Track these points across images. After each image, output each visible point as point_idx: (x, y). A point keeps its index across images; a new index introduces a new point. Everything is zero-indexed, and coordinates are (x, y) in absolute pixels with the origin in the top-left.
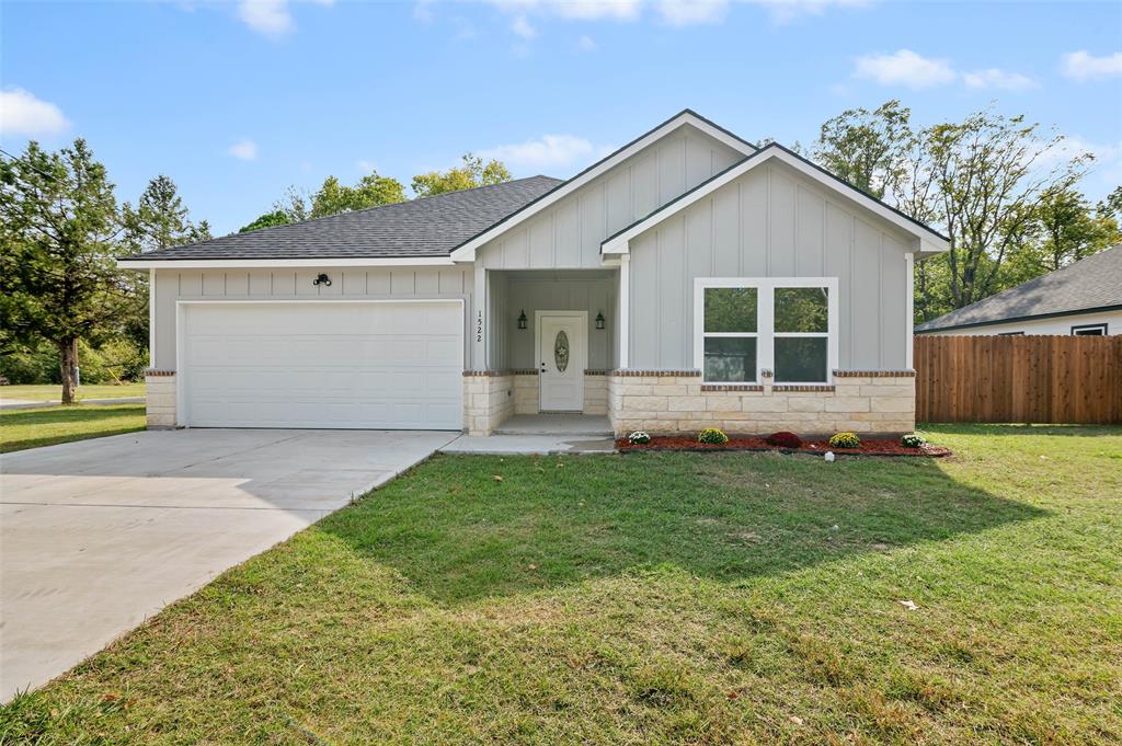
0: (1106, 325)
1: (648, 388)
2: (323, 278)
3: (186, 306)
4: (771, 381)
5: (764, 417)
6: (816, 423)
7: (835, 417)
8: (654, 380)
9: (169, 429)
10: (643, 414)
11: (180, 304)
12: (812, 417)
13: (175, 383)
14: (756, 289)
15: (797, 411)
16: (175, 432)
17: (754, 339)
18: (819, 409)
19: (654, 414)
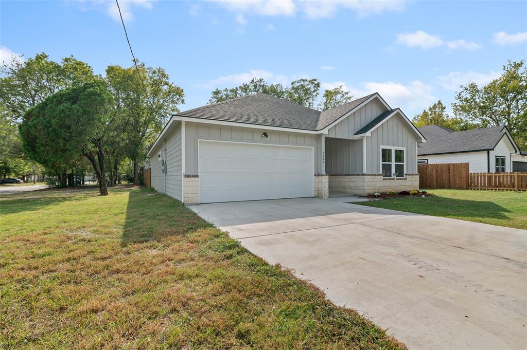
0: (427, 160)
1: (372, 179)
3: (202, 142)
4: (395, 177)
5: (395, 187)
8: (373, 177)
10: (371, 188)
11: (200, 141)
13: (198, 181)
14: (391, 150)
17: (391, 164)
19: (373, 188)
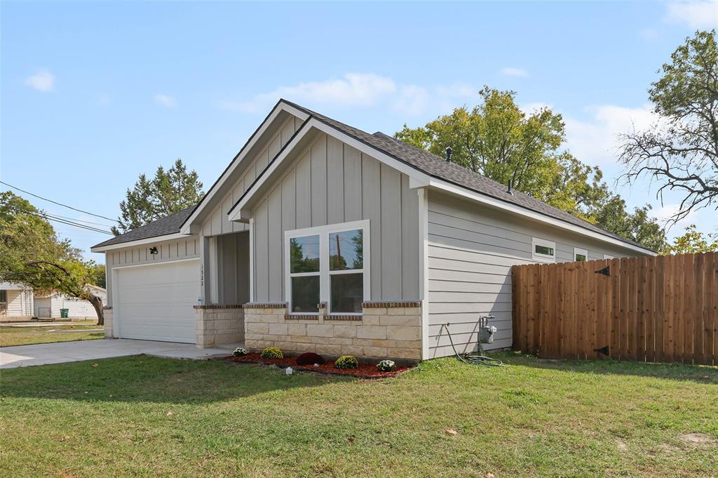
1: (259, 317)
2: (154, 250)
3: (117, 270)
5: (320, 341)
6: (351, 347)
7: (363, 342)
8: (261, 311)
9: (110, 338)
10: (257, 337)
12: (348, 342)
13: (112, 313)
14: (318, 236)
15: (339, 337)
16: (112, 340)
17: (318, 277)
18: (353, 336)
19: (261, 336)
